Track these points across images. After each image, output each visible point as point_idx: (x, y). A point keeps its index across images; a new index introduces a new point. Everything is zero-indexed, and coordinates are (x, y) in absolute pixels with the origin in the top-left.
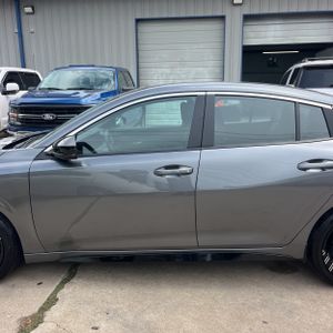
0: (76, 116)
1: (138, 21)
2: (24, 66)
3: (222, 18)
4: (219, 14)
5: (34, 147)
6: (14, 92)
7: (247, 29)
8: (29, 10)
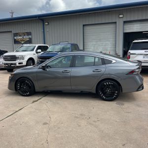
0: (48, 60)
1: (84, 25)
2: (45, 44)
3: (115, 23)
4: (114, 21)
5: (38, 67)
6: (40, 52)
7: (125, 26)
8: (47, 23)
